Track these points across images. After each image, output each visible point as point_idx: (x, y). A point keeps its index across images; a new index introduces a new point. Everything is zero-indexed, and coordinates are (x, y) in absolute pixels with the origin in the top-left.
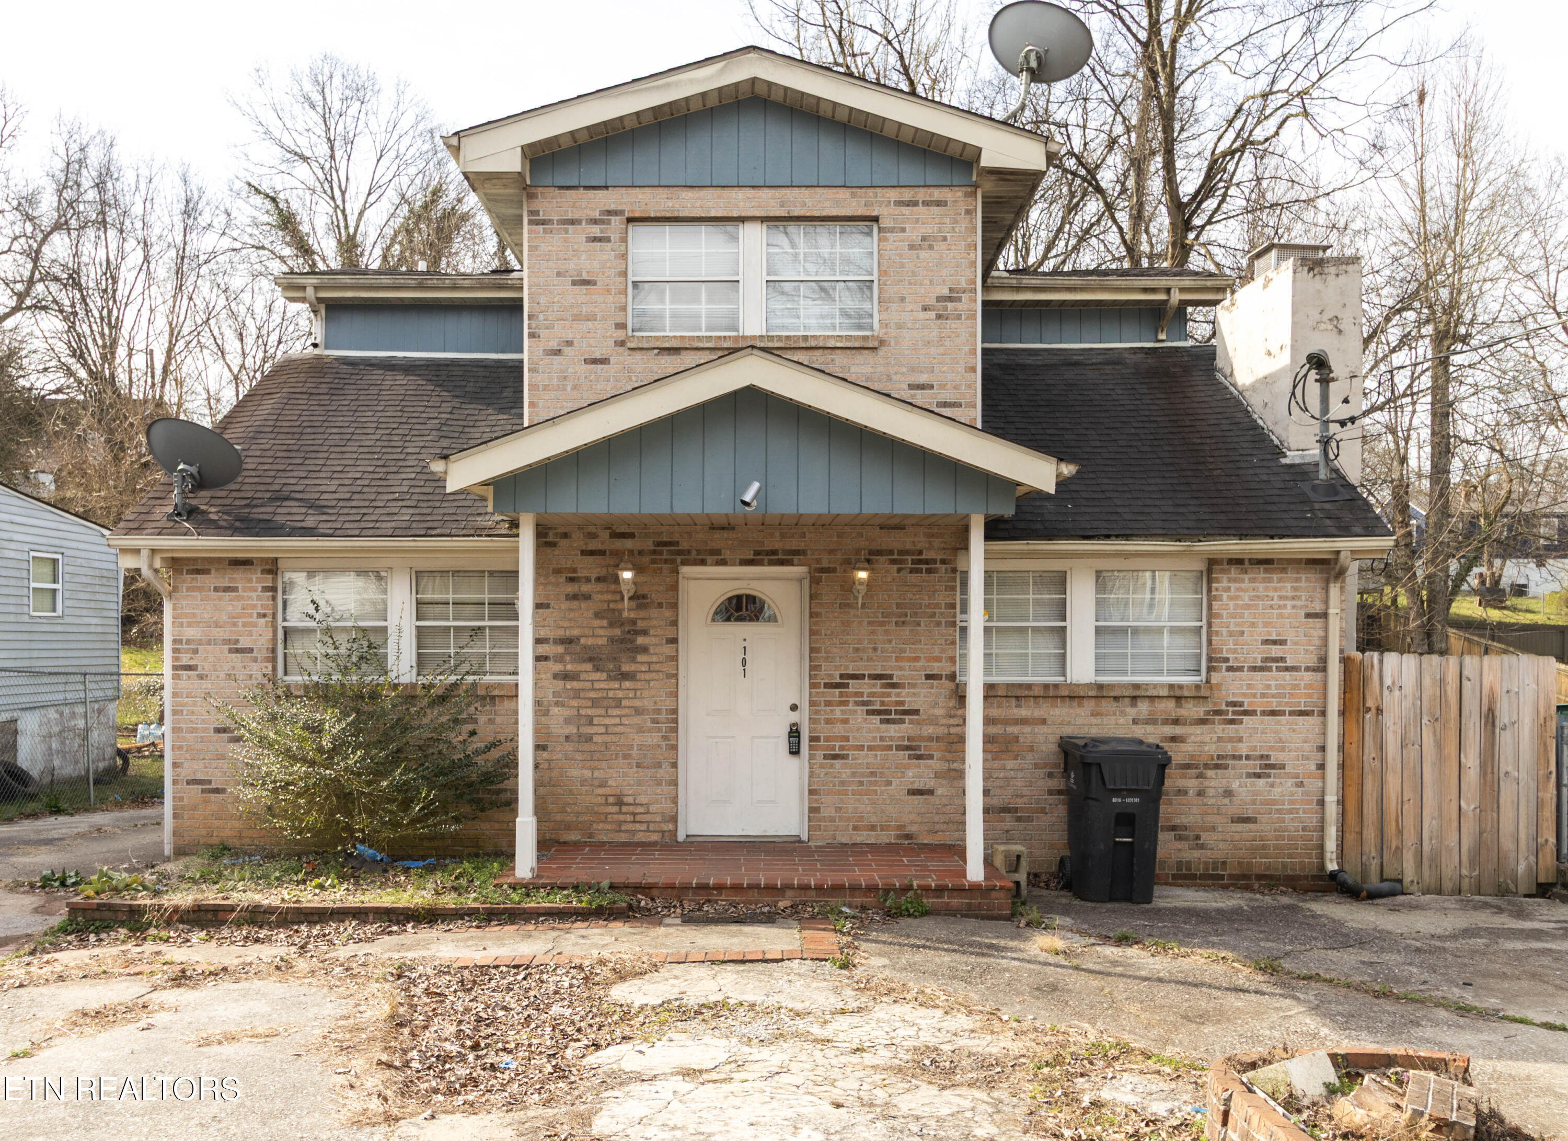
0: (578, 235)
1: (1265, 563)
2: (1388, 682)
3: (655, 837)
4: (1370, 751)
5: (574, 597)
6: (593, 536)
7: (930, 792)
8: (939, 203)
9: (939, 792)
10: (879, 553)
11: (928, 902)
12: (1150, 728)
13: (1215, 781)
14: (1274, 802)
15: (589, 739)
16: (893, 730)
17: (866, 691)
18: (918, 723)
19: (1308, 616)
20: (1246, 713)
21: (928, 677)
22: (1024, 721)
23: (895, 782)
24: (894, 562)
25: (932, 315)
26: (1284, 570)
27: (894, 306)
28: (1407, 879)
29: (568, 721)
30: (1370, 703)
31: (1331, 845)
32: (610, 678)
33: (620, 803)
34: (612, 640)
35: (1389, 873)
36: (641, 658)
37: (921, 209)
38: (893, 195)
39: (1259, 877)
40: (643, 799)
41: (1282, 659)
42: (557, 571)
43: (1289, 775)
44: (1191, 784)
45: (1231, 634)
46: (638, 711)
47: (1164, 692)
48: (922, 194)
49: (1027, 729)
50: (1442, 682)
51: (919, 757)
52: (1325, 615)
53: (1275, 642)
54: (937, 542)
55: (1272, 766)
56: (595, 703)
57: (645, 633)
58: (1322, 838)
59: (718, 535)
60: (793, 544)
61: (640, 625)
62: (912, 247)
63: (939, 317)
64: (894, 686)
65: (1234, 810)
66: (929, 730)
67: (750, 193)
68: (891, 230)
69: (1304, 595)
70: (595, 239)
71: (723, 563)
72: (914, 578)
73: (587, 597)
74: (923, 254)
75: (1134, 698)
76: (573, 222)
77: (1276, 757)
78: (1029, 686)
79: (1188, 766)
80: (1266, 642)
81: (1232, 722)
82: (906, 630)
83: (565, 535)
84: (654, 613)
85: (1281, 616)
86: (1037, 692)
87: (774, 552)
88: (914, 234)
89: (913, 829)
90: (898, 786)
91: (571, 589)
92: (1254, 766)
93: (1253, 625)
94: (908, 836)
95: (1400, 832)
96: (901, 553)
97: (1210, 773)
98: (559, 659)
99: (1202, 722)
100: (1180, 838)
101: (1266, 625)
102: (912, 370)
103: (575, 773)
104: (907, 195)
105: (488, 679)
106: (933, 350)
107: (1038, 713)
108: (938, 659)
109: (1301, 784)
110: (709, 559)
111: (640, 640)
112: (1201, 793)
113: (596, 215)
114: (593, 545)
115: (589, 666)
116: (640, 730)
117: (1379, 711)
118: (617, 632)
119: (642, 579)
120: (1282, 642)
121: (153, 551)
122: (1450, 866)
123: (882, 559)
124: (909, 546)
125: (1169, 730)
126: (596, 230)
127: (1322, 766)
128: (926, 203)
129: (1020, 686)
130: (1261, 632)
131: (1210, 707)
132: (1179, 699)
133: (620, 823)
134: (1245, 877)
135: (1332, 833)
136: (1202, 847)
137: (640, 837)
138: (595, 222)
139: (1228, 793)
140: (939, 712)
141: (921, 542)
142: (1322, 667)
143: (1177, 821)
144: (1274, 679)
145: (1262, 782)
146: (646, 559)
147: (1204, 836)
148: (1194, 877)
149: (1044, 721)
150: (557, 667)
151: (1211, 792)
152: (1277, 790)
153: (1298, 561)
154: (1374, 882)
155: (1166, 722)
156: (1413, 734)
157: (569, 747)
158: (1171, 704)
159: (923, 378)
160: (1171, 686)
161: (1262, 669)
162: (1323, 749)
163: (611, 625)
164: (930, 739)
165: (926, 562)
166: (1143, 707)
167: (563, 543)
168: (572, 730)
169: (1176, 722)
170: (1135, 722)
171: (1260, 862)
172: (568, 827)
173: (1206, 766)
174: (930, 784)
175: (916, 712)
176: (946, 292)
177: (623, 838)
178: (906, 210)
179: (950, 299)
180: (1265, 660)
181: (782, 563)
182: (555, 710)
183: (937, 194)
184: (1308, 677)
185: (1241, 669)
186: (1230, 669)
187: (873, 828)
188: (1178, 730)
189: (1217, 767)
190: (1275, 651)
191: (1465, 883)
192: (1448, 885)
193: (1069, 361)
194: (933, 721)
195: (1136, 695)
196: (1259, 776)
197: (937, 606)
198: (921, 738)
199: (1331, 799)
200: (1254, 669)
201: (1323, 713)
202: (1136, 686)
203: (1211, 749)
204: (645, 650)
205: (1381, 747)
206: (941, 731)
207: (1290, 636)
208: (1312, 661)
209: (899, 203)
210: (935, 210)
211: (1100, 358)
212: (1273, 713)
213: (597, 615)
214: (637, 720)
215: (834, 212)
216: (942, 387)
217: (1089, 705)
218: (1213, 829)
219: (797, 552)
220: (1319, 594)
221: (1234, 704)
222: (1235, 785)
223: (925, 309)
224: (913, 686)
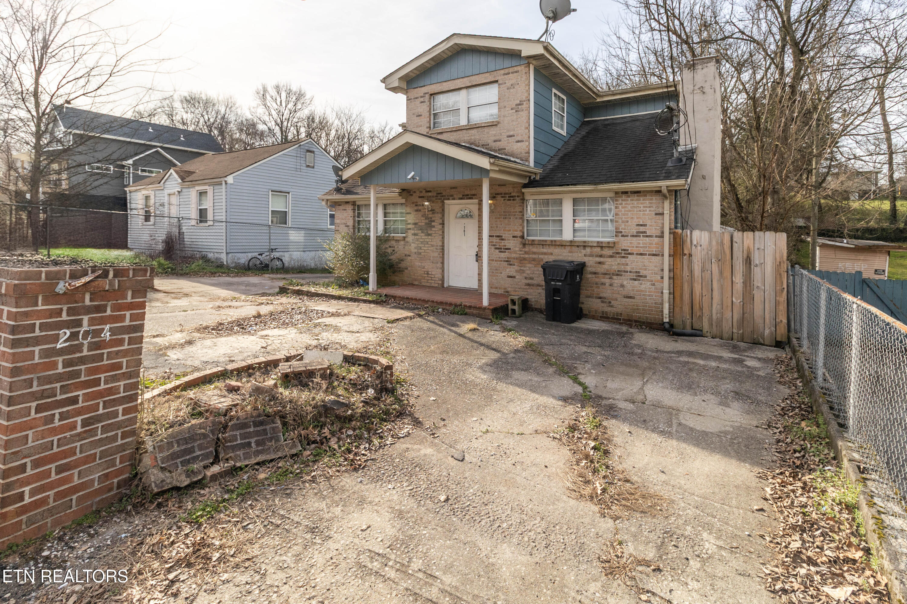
0: (418, 101)
1: (637, 192)
2: (695, 242)
3: (436, 285)
4: (686, 273)
5: (417, 211)
6: (421, 192)
7: (514, 277)
8: (516, 72)
9: (517, 277)
10: (498, 194)
11: (467, 310)
12: (591, 258)
13: (617, 281)
14: (642, 291)
15: (420, 254)
16: (503, 255)
17: (495, 241)
18: (510, 253)
19: (656, 214)
20: (629, 254)
21: (513, 237)
22: (545, 254)
23: (503, 273)
24: (502, 197)
25: (514, 111)
26: (646, 196)
27: (502, 110)
28: (705, 330)
29: (415, 248)
30: (686, 252)
31: (666, 311)
32: (426, 235)
33: (428, 274)
34: (426, 224)
35: (696, 326)
36: (433, 229)
37: (511, 75)
38: (502, 72)
39: (636, 321)
40: (433, 273)
41: (645, 232)
42: (413, 203)
43: (648, 280)
44: (607, 281)
45: (623, 222)
46: (432, 246)
47: (595, 245)
48: (511, 70)
49: (546, 257)
50: (722, 243)
51: (511, 265)
52: (663, 214)
53: (642, 225)
54: (516, 190)
55: (641, 276)
56: (422, 243)
57: (434, 221)
58: (662, 308)
59: (453, 190)
60: (473, 192)
61: (433, 219)
62: (508, 89)
63: (516, 111)
64: (503, 240)
65: (625, 293)
66: (514, 255)
67: (461, 80)
68: (501, 84)
69: (654, 206)
70: (422, 102)
71: (454, 199)
72: (508, 202)
73: (420, 211)
74: (511, 90)
75: (585, 247)
76: (417, 98)
77: (643, 273)
78: (546, 241)
79: (606, 274)
80: (638, 225)
81: (624, 257)
82: (506, 221)
83: (415, 192)
84: (436, 215)
85: (644, 214)
86: (548, 243)
87: (468, 195)
88: (508, 84)
89: (509, 289)
90: (504, 274)
91: (416, 208)
92: (633, 276)
93: (632, 218)
94: (507, 292)
95: (701, 309)
96: (505, 194)
97: (615, 277)
98: (413, 229)
99: (611, 257)
100: (603, 302)
101: (638, 218)
102: (508, 131)
103: (417, 264)
104: (506, 71)
105: (392, 235)
106: (514, 123)
107: (550, 251)
108: (516, 231)
109: (654, 285)
110: (451, 198)
111: (433, 224)
112: (611, 285)
113: (422, 95)
114: (422, 195)
115: (420, 232)
116: (433, 252)
117: (690, 255)
118: (427, 221)
119: (433, 205)
120: (645, 225)
121: (327, 200)
122: (726, 327)
123: (499, 196)
124: (507, 192)
125: (598, 259)
126: (422, 99)
127: (662, 278)
128: (513, 73)
129: (543, 241)
130: (636, 221)
131: (614, 251)
132: (602, 247)
133: (428, 280)
134: (629, 320)
135: (666, 306)
136: (612, 306)
137: (433, 285)
138: (422, 97)
139: (622, 286)
140: (517, 249)
141: (511, 190)
142: (662, 236)
143: (601, 295)
144: (642, 241)
145: (636, 282)
146: (434, 199)
147: (613, 302)
148: (608, 318)
149: (552, 254)
150: (413, 232)
151: (615, 285)
152: (643, 286)
153: (651, 192)
154: (688, 330)
155: (597, 256)
156: (708, 266)
157: (416, 256)
158: (599, 249)
159: (511, 133)
160: (598, 242)
161: (636, 236)
162: (662, 270)
163: (426, 219)
164: (514, 258)
165: (513, 197)
166: (588, 250)
167: (414, 194)
168: (416, 251)
169: (601, 256)
170: (585, 255)
171: (636, 315)
172: (416, 280)
173: (613, 274)
174: (514, 274)
175: (510, 249)
176: (518, 102)
177: (428, 284)
178: (506, 76)
179: (520, 105)
180: (638, 232)
181: (470, 198)
182: (412, 245)
183: (516, 69)
184: (656, 240)
185: (627, 236)
186: (623, 236)
187: (496, 288)
188: (602, 260)
189: (617, 275)
190: (642, 229)
191: (735, 336)
192: (725, 335)
193: (635, 119)
194: (515, 252)
195: (585, 245)
196: (635, 280)
197: (516, 212)
198: (511, 258)
199: (666, 292)
200: (633, 236)
201: (663, 255)
202: (585, 242)
203: (615, 268)
204: (434, 227)
205: (691, 272)
206: (518, 256)
207: (648, 223)
208: (658, 233)
209: (504, 74)
210: (515, 74)
211: (649, 117)
212: (641, 254)
213: (422, 216)
214: (432, 248)
215: (485, 81)
216: (517, 135)
217: (568, 249)
218: (616, 300)
219: (474, 195)
220: (661, 205)
221: (625, 250)
222: (625, 283)
223: (512, 109)
224: (509, 240)
